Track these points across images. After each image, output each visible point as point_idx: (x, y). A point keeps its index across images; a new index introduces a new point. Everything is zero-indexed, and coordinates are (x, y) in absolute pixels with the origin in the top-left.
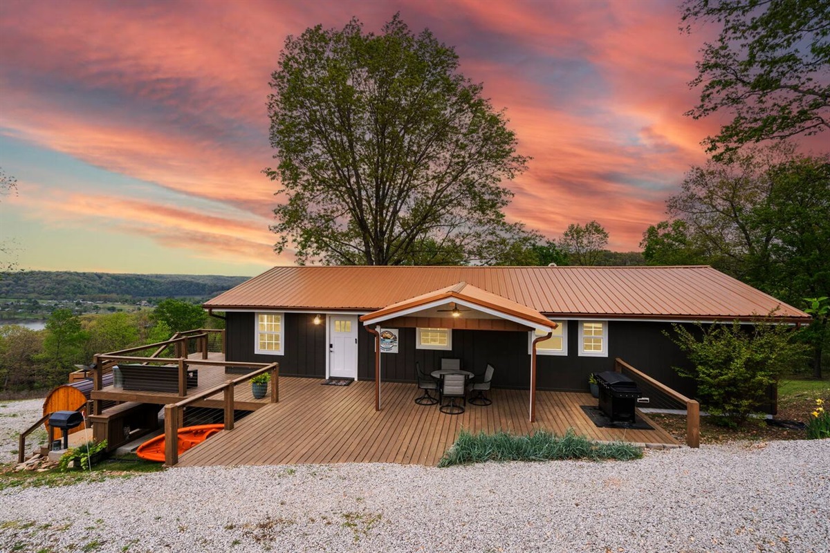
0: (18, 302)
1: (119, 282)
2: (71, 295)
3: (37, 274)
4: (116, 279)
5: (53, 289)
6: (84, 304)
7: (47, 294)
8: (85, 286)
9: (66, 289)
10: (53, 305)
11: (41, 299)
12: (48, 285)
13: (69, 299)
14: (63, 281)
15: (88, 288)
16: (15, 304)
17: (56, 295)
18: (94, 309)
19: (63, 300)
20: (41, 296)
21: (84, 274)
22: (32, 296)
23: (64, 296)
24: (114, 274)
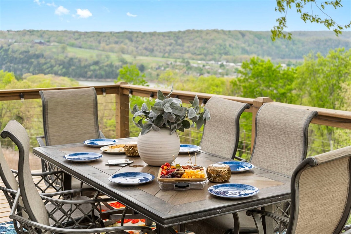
0: (176, 62)
1: (261, 41)
2: (217, 56)
3: (192, 33)
4: (258, 38)
5: (203, 49)
6: (227, 65)
7: (198, 55)
8: (230, 46)
9: (214, 49)
10: (201, 66)
11: (193, 59)
12: (199, 45)
13: (215, 60)
14: (211, 40)
15: (233, 48)
16: (173, 63)
17: (205, 55)
18: (235, 72)
19: (210, 60)
20: (194, 57)
21: (229, 32)
22: (187, 56)
23: (211, 57)
24: (257, 32)
